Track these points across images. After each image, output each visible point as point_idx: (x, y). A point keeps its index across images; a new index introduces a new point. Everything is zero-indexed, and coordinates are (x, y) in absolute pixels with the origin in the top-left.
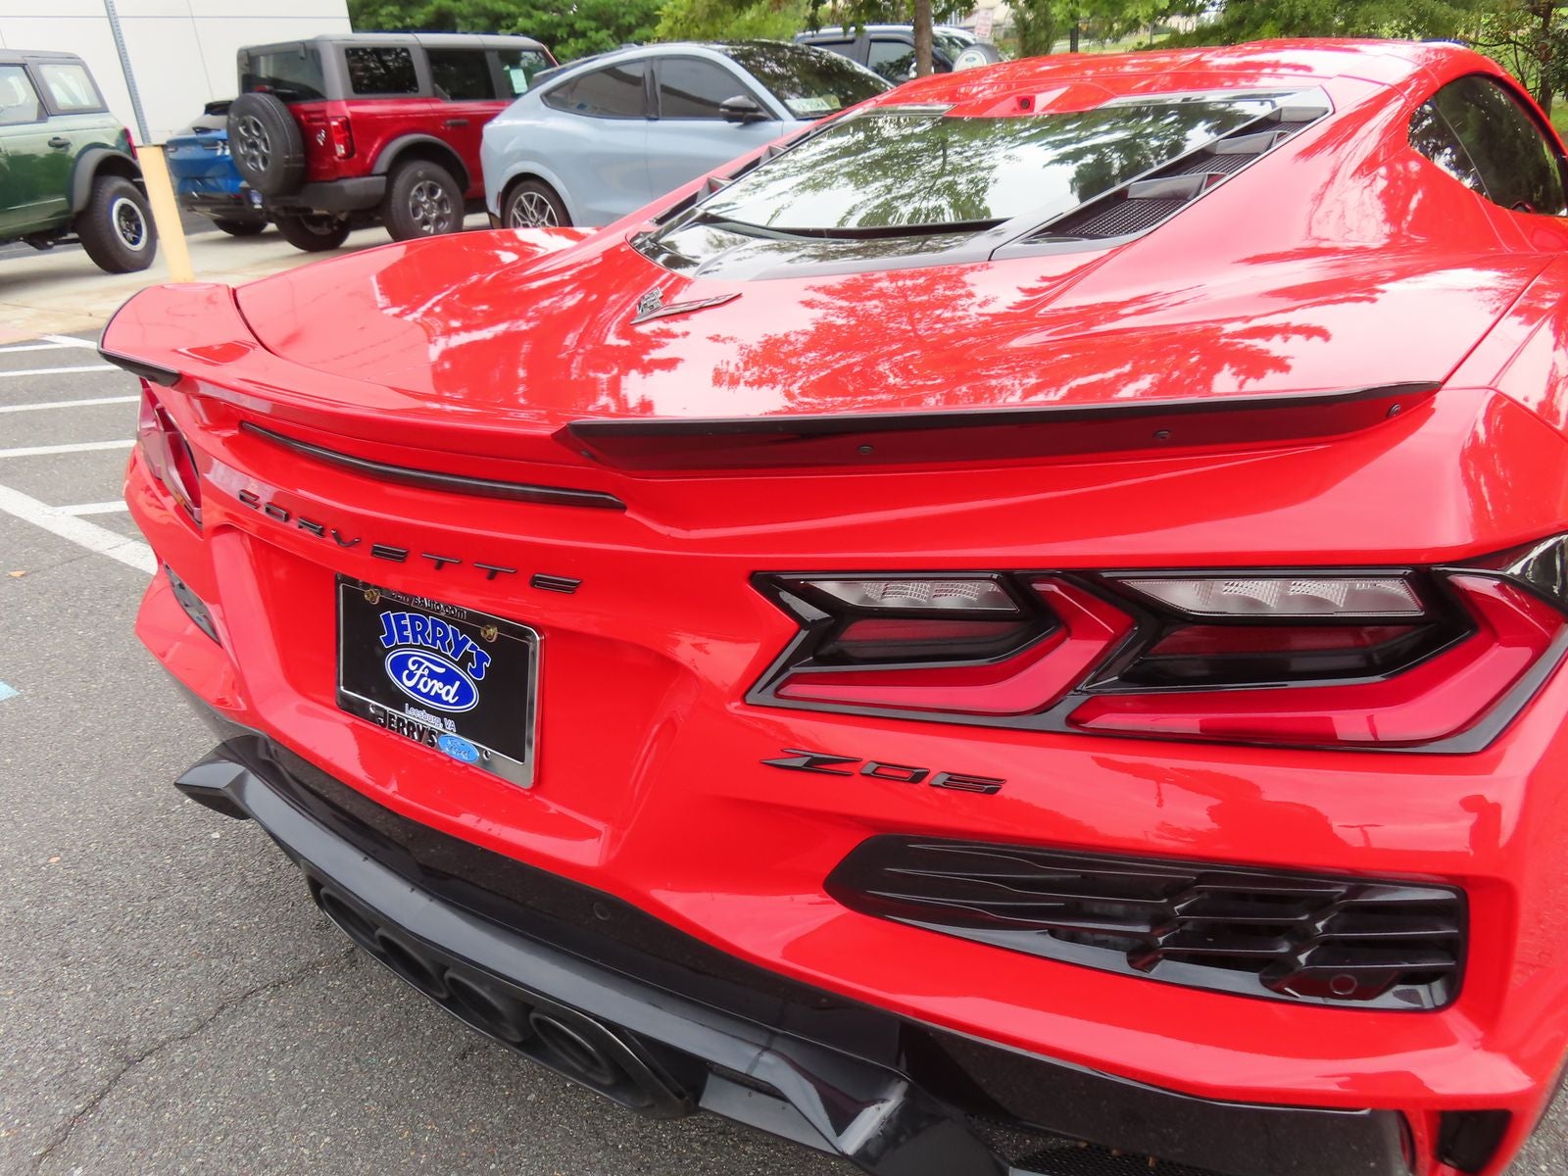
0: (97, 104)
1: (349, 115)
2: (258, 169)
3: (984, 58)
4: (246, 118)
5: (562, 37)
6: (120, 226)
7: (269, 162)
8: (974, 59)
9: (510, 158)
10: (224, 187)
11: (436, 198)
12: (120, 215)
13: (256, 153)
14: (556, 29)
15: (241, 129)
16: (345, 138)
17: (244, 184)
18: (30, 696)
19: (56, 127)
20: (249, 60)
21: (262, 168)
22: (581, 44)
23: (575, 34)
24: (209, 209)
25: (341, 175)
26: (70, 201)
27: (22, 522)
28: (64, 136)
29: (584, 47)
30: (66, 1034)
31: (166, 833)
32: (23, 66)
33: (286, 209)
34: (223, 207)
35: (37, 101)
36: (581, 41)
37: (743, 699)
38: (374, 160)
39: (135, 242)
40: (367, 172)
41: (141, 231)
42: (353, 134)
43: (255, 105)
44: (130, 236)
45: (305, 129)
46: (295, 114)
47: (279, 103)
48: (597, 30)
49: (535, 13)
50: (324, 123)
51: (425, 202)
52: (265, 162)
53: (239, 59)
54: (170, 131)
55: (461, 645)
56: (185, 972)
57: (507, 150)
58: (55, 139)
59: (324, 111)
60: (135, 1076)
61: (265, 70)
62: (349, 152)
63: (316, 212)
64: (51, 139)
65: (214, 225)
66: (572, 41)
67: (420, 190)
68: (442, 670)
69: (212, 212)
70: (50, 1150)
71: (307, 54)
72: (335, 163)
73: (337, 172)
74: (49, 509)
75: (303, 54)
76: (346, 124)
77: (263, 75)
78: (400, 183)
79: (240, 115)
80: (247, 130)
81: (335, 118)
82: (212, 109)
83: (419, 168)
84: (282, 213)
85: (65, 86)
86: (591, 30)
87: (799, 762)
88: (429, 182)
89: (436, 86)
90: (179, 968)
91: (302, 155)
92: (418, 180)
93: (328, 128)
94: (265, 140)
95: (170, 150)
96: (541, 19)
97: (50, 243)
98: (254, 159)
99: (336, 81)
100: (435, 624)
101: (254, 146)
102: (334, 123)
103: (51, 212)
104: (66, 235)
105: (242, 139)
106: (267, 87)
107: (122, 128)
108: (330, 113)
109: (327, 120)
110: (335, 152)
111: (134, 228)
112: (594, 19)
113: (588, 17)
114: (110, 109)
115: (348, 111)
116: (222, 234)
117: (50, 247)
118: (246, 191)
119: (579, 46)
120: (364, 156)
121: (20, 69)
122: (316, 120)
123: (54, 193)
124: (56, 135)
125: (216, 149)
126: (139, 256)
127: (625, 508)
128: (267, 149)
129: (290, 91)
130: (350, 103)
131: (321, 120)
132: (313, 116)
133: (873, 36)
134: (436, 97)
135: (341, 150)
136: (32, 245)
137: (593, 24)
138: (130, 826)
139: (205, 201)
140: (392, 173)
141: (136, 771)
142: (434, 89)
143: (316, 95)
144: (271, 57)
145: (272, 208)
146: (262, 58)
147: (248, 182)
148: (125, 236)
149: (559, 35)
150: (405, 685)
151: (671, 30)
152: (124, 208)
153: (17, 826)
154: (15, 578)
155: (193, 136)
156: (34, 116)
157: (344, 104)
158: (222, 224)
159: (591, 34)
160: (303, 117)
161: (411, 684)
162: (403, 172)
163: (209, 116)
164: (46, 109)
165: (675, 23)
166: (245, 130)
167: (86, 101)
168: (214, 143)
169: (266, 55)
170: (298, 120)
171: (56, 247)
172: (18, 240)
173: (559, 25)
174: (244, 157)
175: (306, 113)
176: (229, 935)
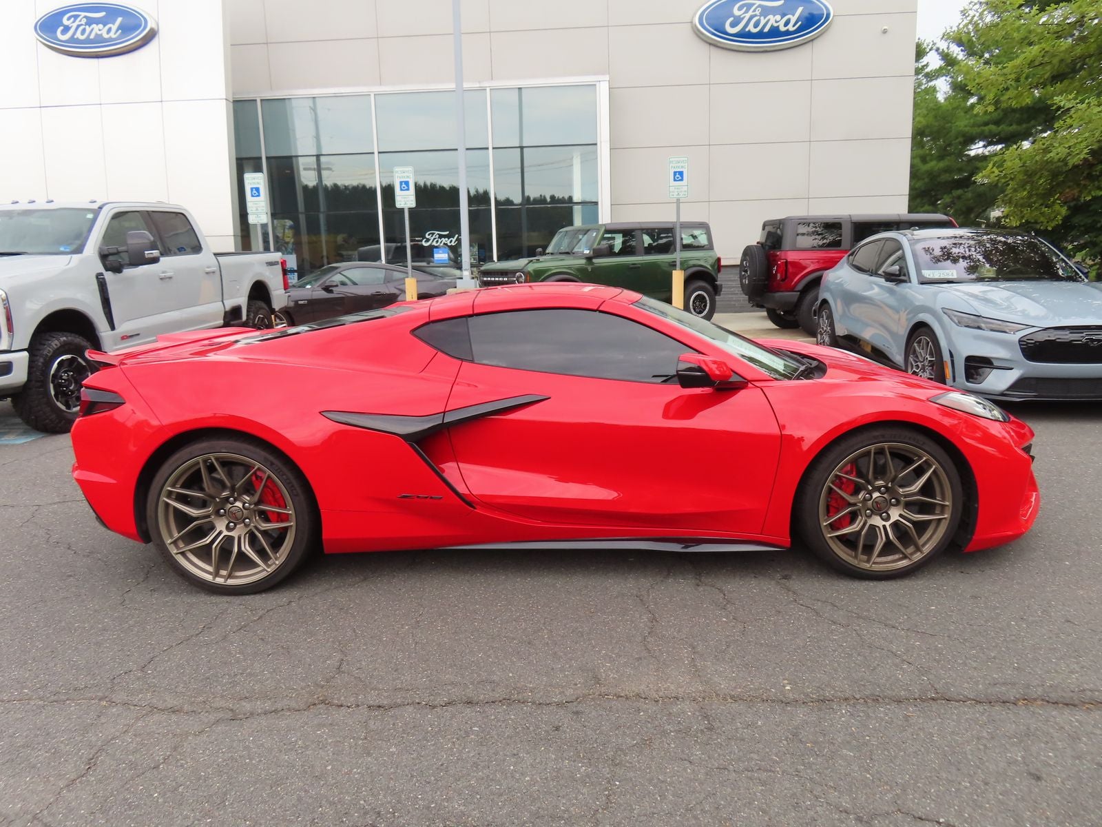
2: (746, 283)
4: (746, 257)
6: (694, 304)
13: (747, 275)
15: (744, 262)
16: (784, 270)
38: (797, 284)
40: (792, 290)
43: (749, 252)
44: (699, 310)
45: (770, 264)
46: (768, 257)
47: (761, 250)
50: (776, 262)
52: (748, 280)
58: (674, 262)
62: (783, 280)
64: (671, 262)
72: (778, 283)
76: (786, 263)
81: (780, 260)
91: (763, 278)
93: (777, 265)
94: (750, 269)
98: (745, 278)
99: (788, 240)
101: (747, 271)
102: (779, 263)
105: (744, 268)
107: (717, 257)
110: (777, 278)
111: (702, 306)
120: (792, 280)
128: (749, 273)
135: (779, 276)
140: (804, 291)
152: (699, 296)
160: (771, 258)
170: (768, 260)
174: (743, 276)
175: (773, 256)
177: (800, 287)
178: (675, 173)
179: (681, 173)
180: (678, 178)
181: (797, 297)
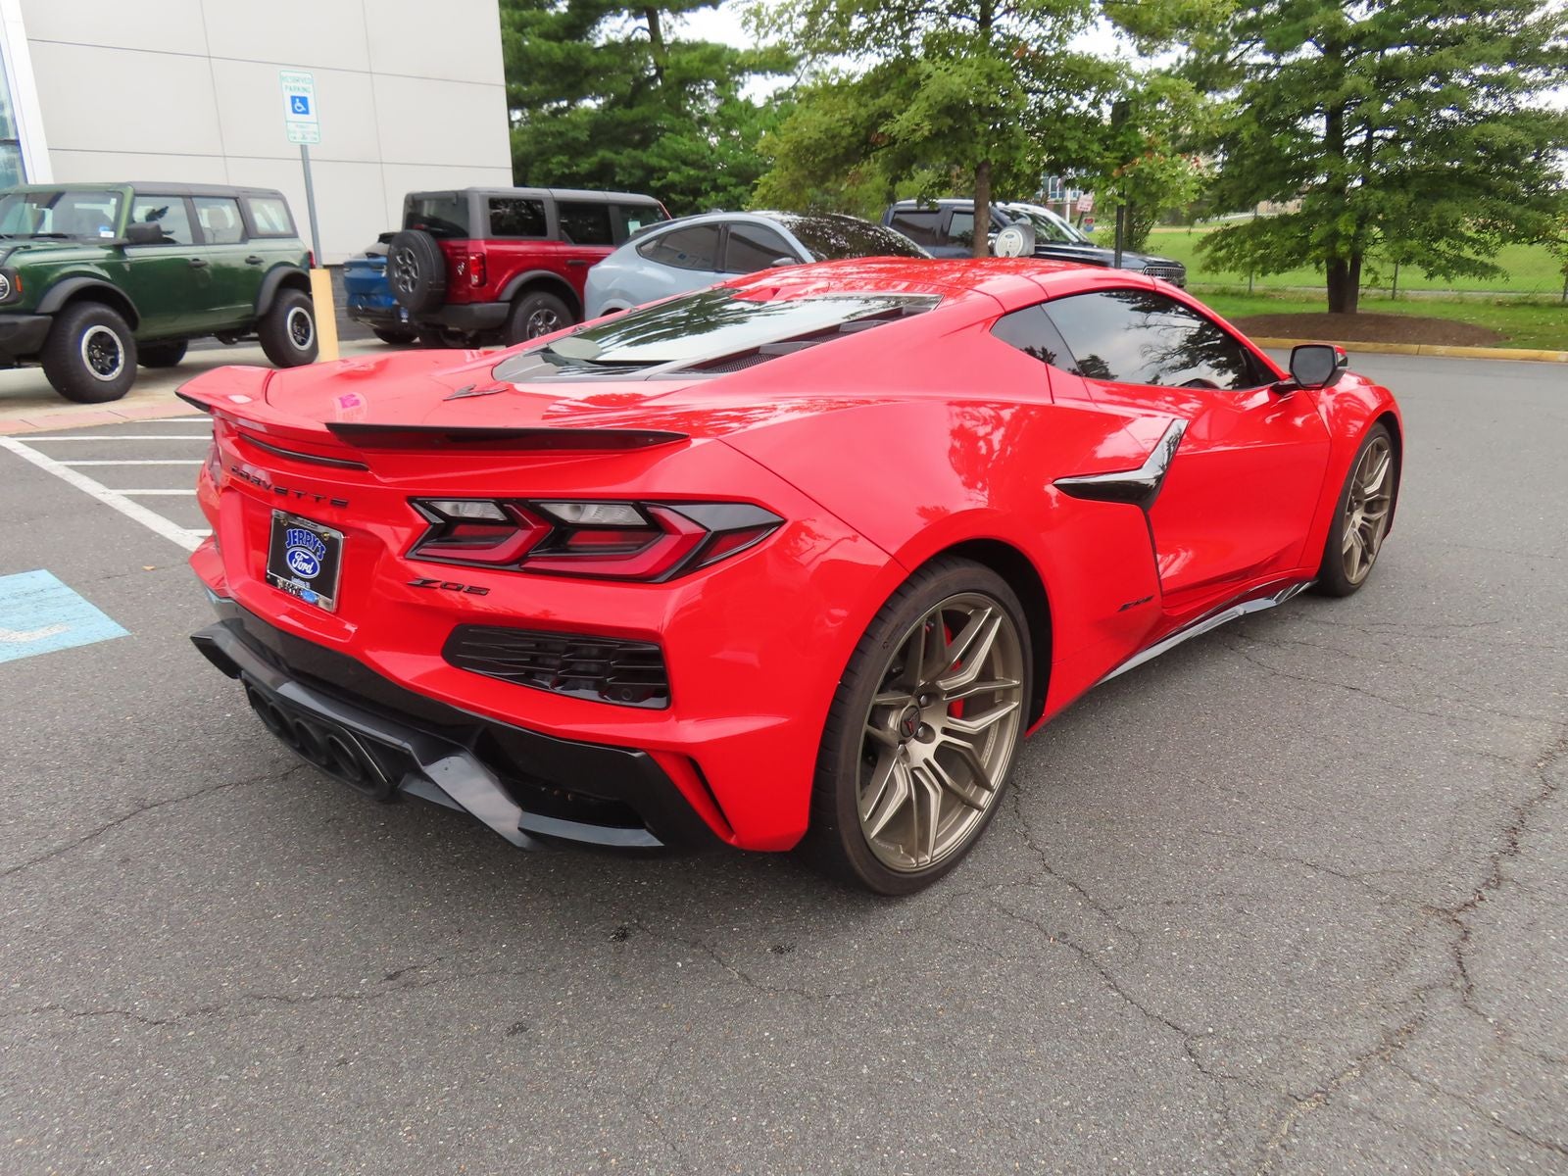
0: (290, 231)
1: (485, 252)
2: (407, 290)
3: (1021, 236)
4: (402, 249)
5: (706, 189)
6: (293, 329)
7: (416, 286)
8: (1013, 236)
9: (608, 295)
10: (385, 303)
11: (551, 323)
12: (293, 320)
13: (407, 278)
14: (701, 183)
15: (398, 258)
16: (481, 270)
17: (395, 302)
18: (138, 636)
19: (253, 247)
20: (414, 203)
21: (411, 290)
22: (721, 196)
23: (716, 188)
24: (369, 320)
25: (474, 299)
26: (256, 307)
27: (161, 537)
28: (258, 255)
29: (723, 200)
30: (113, 793)
31: (199, 711)
32: (236, 199)
33: (427, 325)
34: (380, 319)
35: (242, 226)
36: (721, 194)
37: (404, 556)
38: (501, 290)
39: (302, 343)
40: (495, 299)
41: (309, 335)
42: (488, 268)
43: (412, 240)
44: (300, 338)
45: (449, 260)
46: (442, 248)
47: (431, 239)
48: (736, 186)
49: (683, 168)
50: (464, 257)
51: (541, 326)
52: (413, 286)
53: (406, 201)
54: (350, 254)
55: (315, 543)
56: (188, 774)
57: (609, 287)
58: (252, 257)
59: (465, 248)
60: (146, 813)
61: (427, 211)
62: (481, 284)
63: (450, 329)
64: (248, 257)
65: (373, 334)
66: (713, 194)
67: (538, 316)
68: (307, 557)
69: (373, 322)
70: (90, 837)
71: (458, 201)
72: (469, 289)
73: (471, 297)
74: (181, 531)
75: (455, 201)
76: (482, 259)
77: (425, 214)
78: (521, 310)
79: (399, 247)
80: (403, 259)
81: (474, 254)
82: (385, 238)
83: (539, 298)
84: (422, 327)
85: (265, 216)
86: (731, 185)
87: (419, 582)
88: (546, 310)
89: (563, 231)
90: (185, 772)
91: (443, 282)
92: (538, 308)
93: (467, 261)
94: (415, 268)
95: (346, 269)
96: (689, 175)
97: (235, 340)
98: (405, 282)
99: (479, 223)
100: (308, 534)
101: (406, 272)
102: (473, 258)
103: (239, 315)
104: (249, 334)
105: (398, 266)
106: (424, 226)
107: (307, 251)
108: (470, 249)
109: (467, 254)
110: (470, 281)
111: (303, 331)
112: (736, 176)
113: (731, 175)
114: (300, 235)
115: (485, 248)
116: (379, 341)
117: (234, 343)
118: (397, 307)
119: (719, 199)
120: (494, 285)
121: (233, 201)
122: (458, 254)
123: (245, 300)
124: (253, 254)
125: (381, 272)
126: (305, 355)
127: (367, 470)
128: (416, 275)
129: (440, 230)
130: (488, 242)
131: (463, 254)
132: (458, 251)
133: (956, 208)
134: (562, 241)
135: (475, 279)
136: (220, 340)
137: (733, 180)
138: (178, 706)
139: (366, 313)
140: (515, 301)
141: (192, 680)
142: (560, 234)
143: (463, 234)
144: (434, 202)
145: (416, 323)
146: (426, 203)
147: (398, 300)
148: (295, 337)
149: (703, 188)
150: (292, 566)
151: (764, 198)
152: (298, 315)
153: (112, 700)
154: (146, 570)
155: (366, 260)
156: (238, 236)
157: (482, 242)
158: (380, 334)
159: (730, 188)
160: (448, 251)
161: (295, 566)
162: (525, 301)
163: (381, 244)
164: (249, 232)
165: (768, 191)
166: (402, 259)
167: (281, 229)
168: (380, 266)
169: (429, 200)
170: (444, 254)
171: (240, 343)
172: (210, 336)
173: (704, 179)
174: (398, 280)
175: (452, 248)
176: (218, 760)
177: (508, 293)
178: (293, 99)
179: (304, 100)
180: (299, 108)
181: (507, 310)
